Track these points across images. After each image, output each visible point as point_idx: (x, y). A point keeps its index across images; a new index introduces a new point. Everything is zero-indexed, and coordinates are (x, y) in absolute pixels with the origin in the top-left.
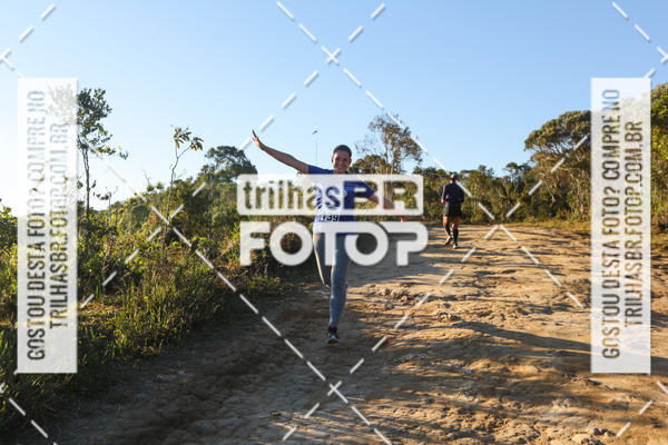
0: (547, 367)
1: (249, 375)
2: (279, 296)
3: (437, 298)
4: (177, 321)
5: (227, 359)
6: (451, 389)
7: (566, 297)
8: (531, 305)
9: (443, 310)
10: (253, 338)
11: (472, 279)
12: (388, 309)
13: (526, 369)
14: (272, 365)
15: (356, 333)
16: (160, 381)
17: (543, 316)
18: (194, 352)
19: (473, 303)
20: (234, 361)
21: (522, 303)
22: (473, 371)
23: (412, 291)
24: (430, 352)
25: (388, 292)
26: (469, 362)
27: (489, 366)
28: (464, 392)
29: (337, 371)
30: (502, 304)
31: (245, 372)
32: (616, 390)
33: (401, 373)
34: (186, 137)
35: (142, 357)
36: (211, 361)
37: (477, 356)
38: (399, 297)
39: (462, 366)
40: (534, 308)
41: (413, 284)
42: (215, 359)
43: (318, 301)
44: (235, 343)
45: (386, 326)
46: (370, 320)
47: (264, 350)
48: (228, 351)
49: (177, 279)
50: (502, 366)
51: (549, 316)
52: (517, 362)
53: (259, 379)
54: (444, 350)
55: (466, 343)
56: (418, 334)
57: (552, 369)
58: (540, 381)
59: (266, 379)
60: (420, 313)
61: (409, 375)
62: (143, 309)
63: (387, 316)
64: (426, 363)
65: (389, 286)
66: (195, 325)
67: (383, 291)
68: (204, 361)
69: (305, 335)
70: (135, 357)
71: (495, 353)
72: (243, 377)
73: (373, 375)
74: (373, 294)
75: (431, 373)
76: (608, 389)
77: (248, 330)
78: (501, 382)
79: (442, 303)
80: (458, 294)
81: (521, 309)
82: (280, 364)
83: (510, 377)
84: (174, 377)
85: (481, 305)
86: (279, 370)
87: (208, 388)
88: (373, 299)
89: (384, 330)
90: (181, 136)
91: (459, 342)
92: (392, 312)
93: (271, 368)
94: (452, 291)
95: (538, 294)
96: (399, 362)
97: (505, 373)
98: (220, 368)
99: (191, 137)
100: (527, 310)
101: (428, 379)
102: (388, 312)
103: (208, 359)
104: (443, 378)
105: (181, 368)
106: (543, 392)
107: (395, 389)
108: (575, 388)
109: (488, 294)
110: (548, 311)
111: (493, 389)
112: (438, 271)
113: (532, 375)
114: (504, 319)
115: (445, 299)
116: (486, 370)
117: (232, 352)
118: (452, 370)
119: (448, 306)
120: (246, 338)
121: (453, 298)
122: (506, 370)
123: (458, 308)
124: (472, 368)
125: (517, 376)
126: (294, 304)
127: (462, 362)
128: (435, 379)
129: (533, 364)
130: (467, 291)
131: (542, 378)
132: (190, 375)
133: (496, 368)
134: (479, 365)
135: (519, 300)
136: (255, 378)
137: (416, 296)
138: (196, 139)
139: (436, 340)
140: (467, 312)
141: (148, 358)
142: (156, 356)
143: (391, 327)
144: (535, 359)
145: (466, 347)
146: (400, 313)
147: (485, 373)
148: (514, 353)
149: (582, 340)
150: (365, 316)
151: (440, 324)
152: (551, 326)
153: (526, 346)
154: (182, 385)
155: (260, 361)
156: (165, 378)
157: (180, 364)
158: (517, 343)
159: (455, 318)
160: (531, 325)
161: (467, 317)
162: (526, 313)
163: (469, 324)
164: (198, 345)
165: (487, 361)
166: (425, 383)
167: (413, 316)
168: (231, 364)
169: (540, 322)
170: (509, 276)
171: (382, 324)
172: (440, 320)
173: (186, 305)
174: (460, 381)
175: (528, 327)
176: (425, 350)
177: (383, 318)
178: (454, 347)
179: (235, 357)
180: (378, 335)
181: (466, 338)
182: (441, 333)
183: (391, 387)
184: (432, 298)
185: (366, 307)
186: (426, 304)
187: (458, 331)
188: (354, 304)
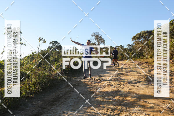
0: (134, 98)
4: (38, 88)
5: (51, 98)
6: (109, 104)
7: (140, 79)
9: (109, 83)
10: (59, 92)
11: (117, 75)
12: (94, 83)
13: (129, 98)
14: (63, 99)
15: (86, 90)
16: (33, 104)
17: (134, 84)
18: (43, 96)
19: (116, 82)
20: (53, 98)
22: (115, 99)
24: (105, 95)
25: (95, 79)
26: (114, 97)
27: (119, 98)
28: (113, 105)
29: (81, 100)
31: (56, 101)
32: (151, 103)
33: (97, 100)
34: (42, 39)
35: (29, 98)
36: (47, 99)
37: (117, 95)
38: (97, 80)
39: (113, 98)
40: (132, 83)
41: (101, 77)
42: (48, 98)
43: (76, 82)
44: (54, 94)
45: (94, 88)
46: (90, 87)
47: (61, 95)
48: (52, 96)
49: (39, 77)
50: (123, 98)
51: (136, 85)
52: (126, 96)
53: (60, 103)
54: (108, 94)
56: (102, 90)
57: (135, 98)
58: (132, 102)
59: (62, 103)
61: (99, 101)
62: (30, 85)
63: (94, 85)
64: (103, 97)
65: (95, 77)
66: (43, 89)
67: (93, 79)
68: (45, 99)
70: (27, 98)
72: (55, 103)
74: (91, 80)
75: (105, 100)
76: (149, 103)
77: (57, 90)
78: (122, 102)
79: (108, 82)
80: (113, 79)
81: (129, 82)
82: (66, 99)
83: (124, 101)
84: (37, 103)
86: (65, 100)
87: (46, 105)
88: (91, 81)
90: (40, 39)
91: (112, 92)
92: (96, 84)
96: (96, 98)
97: (123, 100)
98: (49, 100)
103: (46, 98)
104: (107, 101)
105: (39, 101)
106: (133, 104)
107: (95, 105)
108: (141, 103)
109: (120, 79)
110: (135, 83)
111: (120, 104)
112: (108, 73)
113: (130, 100)
114: (124, 85)
115: (109, 80)
116: (119, 99)
117: (53, 96)
118: (110, 99)
119: (110, 82)
120: (57, 92)
121: (111, 80)
122: (124, 99)
123: (112, 83)
124: (115, 98)
125: (126, 100)
127: (113, 97)
128: (106, 102)
129: (131, 97)
131: (133, 101)
132: (41, 102)
133: (121, 98)
134: (117, 98)
135: (128, 80)
136: (59, 103)
137: (102, 80)
138: (44, 40)
139: (107, 91)
141: (30, 98)
142: (32, 97)
143: (95, 88)
144: (131, 96)
145: (114, 93)
146: (98, 84)
147: (118, 100)
148: (126, 94)
149: (143, 90)
150: (89, 85)
151: (108, 87)
152: (136, 87)
153: (129, 93)
154: (39, 105)
155: (60, 98)
156: (34, 103)
157: (39, 99)
158: (127, 92)
159: (111, 86)
160: (131, 87)
161: (115, 85)
162: (130, 84)
163: (115, 87)
164: (44, 94)
165: (119, 97)
166: (103, 103)
167: (101, 85)
168: (52, 99)
169: (133, 86)
170: (126, 74)
171: (93, 87)
172: (108, 86)
173: (41, 84)
174: (112, 102)
175: (130, 88)
176: (103, 94)
177: (93, 86)
178: (111, 93)
179: (54, 97)
180: (91, 90)
181: (114, 91)
182: (108, 89)
183: (94, 104)
184: (106, 80)
185: (89, 83)
186: (105, 82)
187: (112, 89)
188: (86, 82)
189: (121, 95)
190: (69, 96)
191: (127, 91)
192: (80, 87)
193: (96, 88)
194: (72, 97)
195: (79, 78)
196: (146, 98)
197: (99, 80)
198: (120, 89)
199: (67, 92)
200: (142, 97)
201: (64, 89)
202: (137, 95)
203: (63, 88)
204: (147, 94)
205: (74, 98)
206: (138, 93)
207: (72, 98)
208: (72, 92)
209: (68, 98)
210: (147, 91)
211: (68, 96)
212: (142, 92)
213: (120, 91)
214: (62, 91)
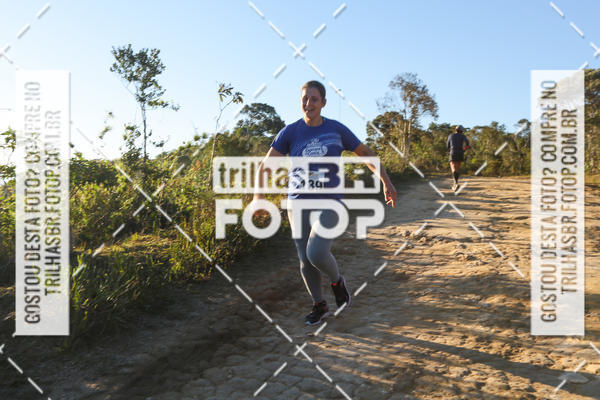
1: (286, 302)
3: (454, 240)
4: (223, 253)
5: (265, 287)
6: (469, 319)
9: (460, 250)
10: (288, 270)
11: (486, 224)
12: (408, 248)
16: (210, 303)
19: (488, 245)
20: (273, 289)
22: (489, 305)
23: (431, 233)
24: (448, 287)
25: (408, 234)
26: (485, 296)
27: (504, 301)
28: (481, 323)
29: (363, 301)
30: (516, 247)
31: (282, 299)
33: (421, 305)
34: (228, 91)
35: (194, 282)
37: (493, 292)
38: (418, 237)
39: (478, 300)
41: (432, 227)
44: (273, 273)
45: (407, 263)
46: (392, 258)
48: (267, 280)
50: (517, 302)
53: (294, 305)
54: (462, 286)
55: (482, 281)
56: (437, 271)
60: (438, 253)
61: (429, 306)
63: (408, 254)
64: (445, 296)
65: (408, 228)
66: (239, 257)
67: (403, 233)
70: (188, 282)
71: (510, 289)
72: (281, 303)
74: (394, 235)
75: (450, 305)
77: (283, 263)
78: (516, 315)
79: (459, 244)
80: (474, 237)
83: (523, 311)
84: (221, 299)
85: (494, 247)
88: (395, 240)
89: (405, 266)
90: (225, 91)
91: (476, 279)
92: (412, 251)
94: (468, 234)
96: (419, 295)
97: (520, 308)
99: (233, 92)
101: (447, 311)
102: (409, 251)
104: (461, 310)
105: (227, 293)
107: (417, 318)
109: (501, 237)
111: (509, 321)
112: (453, 216)
114: (518, 260)
115: (462, 240)
116: (501, 304)
117: (271, 281)
118: (469, 303)
119: (464, 247)
120: (283, 269)
121: (469, 240)
122: (520, 305)
123: (474, 249)
124: (488, 302)
127: (478, 297)
128: (454, 311)
130: (482, 234)
133: (511, 303)
134: (495, 300)
136: (291, 304)
137: (434, 237)
138: (238, 94)
139: (454, 277)
140: (483, 253)
141: (199, 283)
142: (205, 281)
143: (412, 264)
145: (482, 284)
146: (420, 252)
147: (501, 307)
150: (387, 254)
151: (457, 263)
154: (228, 306)
156: (214, 300)
158: (530, 281)
159: (471, 258)
161: (483, 257)
163: (485, 263)
165: (502, 297)
166: (443, 314)
167: (431, 255)
168: (270, 291)
170: (522, 221)
171: (403, 262)
172: (457, 259)
174: (477, 313)
176: (443, 285)
177: (403, 256)
178: (471, 283)
179: (273, 285)
180: (399, 271)
181: (482, 276)
182: (458, 270)
183: (413, 316)
184: (449, 240)
185: (388, 246)
186: (444, 245)
187: (474, 269)
188: (377, 243)
189: (509, 292)
192: (358, 257)
193: (416, 264)
198: (503, 270)
213: (504, 278)
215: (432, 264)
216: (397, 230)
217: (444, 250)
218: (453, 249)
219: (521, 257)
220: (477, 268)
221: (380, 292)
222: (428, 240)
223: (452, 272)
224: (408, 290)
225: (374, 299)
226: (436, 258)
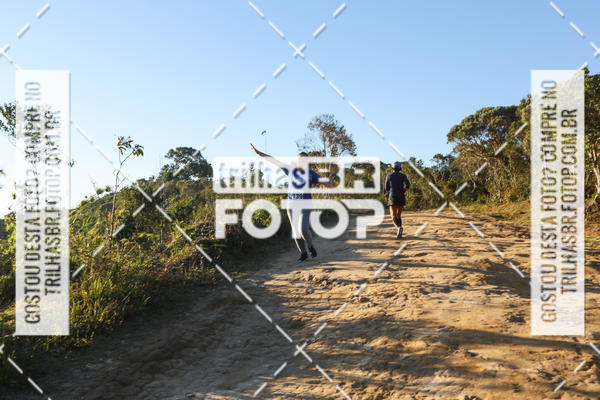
0: (434, 342)
1: (173, 361)
2: (212, 286)
3: (351, 282)
4: (111, 313)
5: (151, 347)
6: (350, 365)
7: (465, 276)
8: (433, 285)
9: (355, 293)
10: (181, 325)
12: (308, 293)
13: (417, 344)
14: (196, 349)
15: (277, 316)
16: (87, 370)
17: (440, 295)
18: (123, 342)
19: (382, 285)
20: (160, 348)
21: (425, 283)
22: (372, 348)
23: (332, 276)
24: (338, 332)
25: (311, 278)
26: (370, 339)
27: (386, 342)
28: (361, 367)
29: (256, 353)
30: (407, 285)
31: (170, 358)
32: (489, 360)
33: (310, 352)
34: (128, 144)
35: (75, 348)
36: (138, 349)
37: (378, 334)
38: (319, 282)
39: (363, 343)
40: (435, 288)
41: (334, 269)
42: (141, 347)
44: (164, 331)
45: (305, 309)
46: (292, 304)
47: (189, 336)
48: (156, 339)
49: (114, 274)
50: (397, 343)
51: (446, 295)
52: (410, 337)
53: (182, 363)
54: (351, 330)
55: (369, 323)
56: (331, 316)
57: (439, 344)
58: (427, 355)
59: (188, 363)
60: (335, 296)
61: (316, 353)
62: (81, 303)
63: (307, 299)
64: (333, 342)
65: (312, 272)
66: (128, 316)
67: (306, 277)
68: (132, 350)
69: (231, 320)
70: (68, 349)
71: (393, 330)
72: (167, 363)
73: (285, 355)
74: (297, 281)
75: (336, 351)
76: (482, 360)
77: (178, 318)
78: (393, 357)
79: (355, 286)
80: (371, 277)
81: (423, 289)
82: (204, 349)
83: (401, 352)
84: (101, 365)
85: (388, 287)
86: (203, 354)
87: (132, 374)
88: (297, 285)
89: (302, 312)
90: (124, 144)
91: (365, 322)
92: (312, 296)
93: (195, 353)
94: (366, 275)
95: (441, 275)
97: (399, 349)
98: (146, 355)
99: (133, 145)
100: (428, 290)
101: (332, 357)
102: (308, 296)
103: (135, 347)
104: (349, 355)
105: (108, 357)
106: (428, 364)
107: (301, 368)
108: (456, 359)
109: (397, 277)
110: (447, 290)
111: (386, 364)
112: (358, 257)
113: (419, 350)
114: (406, 299)
115: (358, 282)
116: (383, 346)
117: (159, 340)
118: (355, 347)
120: (176, 325)
121: (364, 281)
122: (400, 346)
123: (369, 290)
124: (372, 345)
125: (409, 351)
126: (224, 292)
127: (364, 340)
128: (339, 357)
129: (424, 340)
131: (429, 352)
132: (118, 363)
133: (392, 344)
134: (378, 343)
135: (423, 280)
136: (178, 363)
137: (334, 280)
138: (137, 146)
139: (346, 321)
140: (376, 294)
141: (80, 348)
142: (87, 346)
143: (309, 310)
144: (426, 334)
145: (369, 327)
146: (318, 296)
147: (382, 349)
148: (409, 330)
149: (469, 316)
150: (288, 300)
151: (352, 305)
152: (446, 304)
153: (421, 323)
154: (107, 373)
155: (185, 347)
156: (93, 367)
157: (109, 353)
158: (413, 321)
159: (364, 300)
160: (428, 305)
161: (375, 298)
162: (426, 293)
163: (375, 305)
164: (128, 335)
165: (385, 339)
166: (329, 361)
167: (329, 299)
168: (156, 351)
169: (437, 300)
170: (419, 258)
171: (301, 308)
172: (352, 302)
173: (120, 298)
174: (360, 357)
175: (426, 306)
176: (334, 330)
177: (302, 302)
178: (359, 327)
179: (161, 344)
180: (296, 318)
181: (370, 319)
182: (350, 314)
183: (298, 365)
184: (347, 282)
185: (289, 292)
186: (342, 288)
187: (365, 311)
188: (279, 290)
189: (392, 333)
190: (218, 337)
191: (415, 317)
193: (313, 309)
194: (226, 343)
195: (257, 274)
196: (473, 343)
197: (324, 283)
198: (391, 311)
199: (211, 327)
200: (461, 339)
201: (199, 315)
202: (447, 330)
203: (199, 312)
204: (479, 327)
205: (235, 347)
206: (450, 323)
207: (228, 347)
208: (227, 325)
209: (212, 346)
210: (483, 317)
211: (214, 340)
212: (464, 322)
213: (390, 318)
214: (193, 320)
215: (328, 308)
216: (301, 275)
217: (341, 293)
218: (349, 291)
219: (409, 295)
220: (369, 310)
221: (273, 342)
222: (328, 284)
223: (344, 316)
224: (301, 337)
225: (267, 350)
226: (332, 302)
